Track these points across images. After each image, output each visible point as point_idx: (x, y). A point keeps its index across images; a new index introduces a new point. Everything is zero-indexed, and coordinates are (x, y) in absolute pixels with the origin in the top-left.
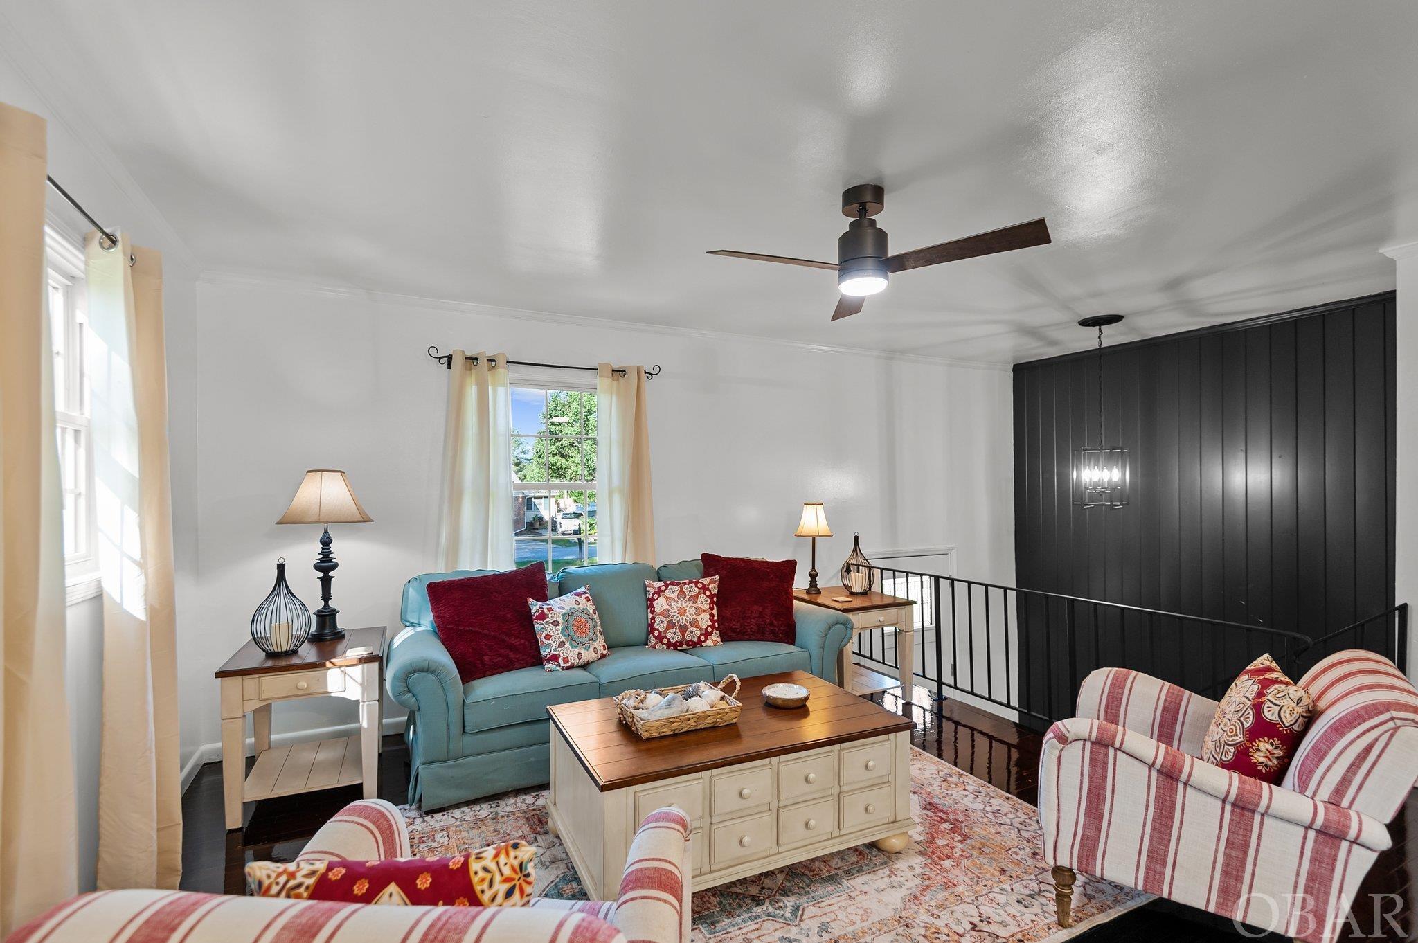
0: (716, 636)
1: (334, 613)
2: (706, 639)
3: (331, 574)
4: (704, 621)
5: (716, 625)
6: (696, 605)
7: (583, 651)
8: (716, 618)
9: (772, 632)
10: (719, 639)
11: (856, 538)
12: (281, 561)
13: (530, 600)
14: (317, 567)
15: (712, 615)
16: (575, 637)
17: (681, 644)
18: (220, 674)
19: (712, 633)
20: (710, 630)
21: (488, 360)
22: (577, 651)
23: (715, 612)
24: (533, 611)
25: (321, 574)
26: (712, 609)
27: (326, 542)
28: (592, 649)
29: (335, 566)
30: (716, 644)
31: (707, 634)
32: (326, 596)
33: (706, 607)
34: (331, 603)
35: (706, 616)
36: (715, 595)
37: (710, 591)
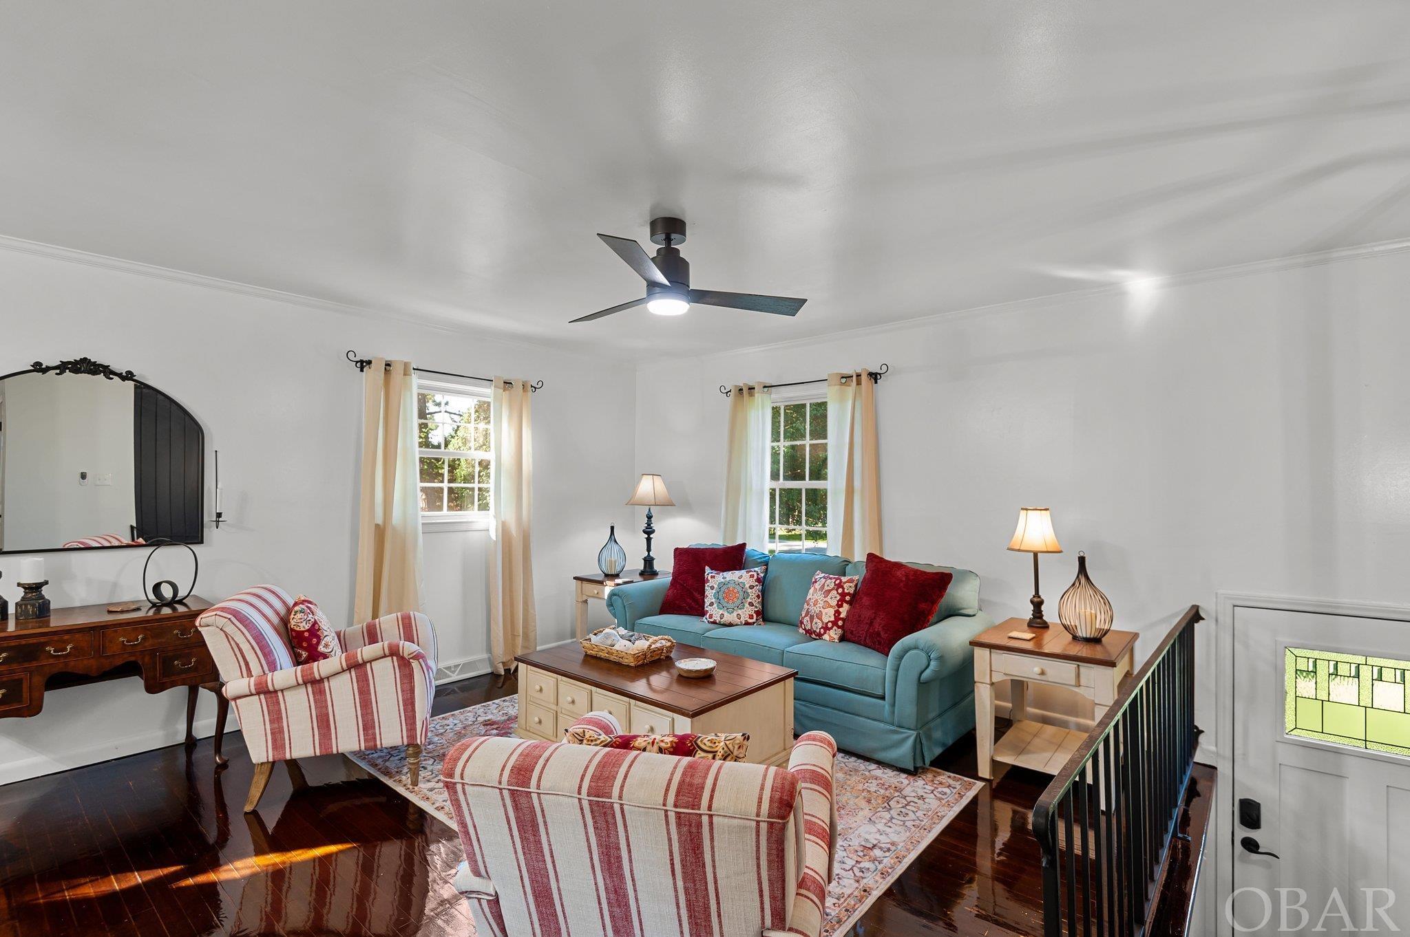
0: (835, 634)
1: (653, 559)
2: (825, 633)
3: (651, 536)
4: (829, 615)
5: (840, 623)
6: (826, 599)
7: (726, 614)
8: (843, 615)
10: (836, 637)
11: (1082, 561)
12: (613, 525)
13: (707, 568)
14: (644, 532)
15: (837, 613)
16: (722, 601)
18: (575, 578)
19: (831, 628)
20: (830, 625)
21: (754, 388)
22: (721, 612)
23: (846, 607)
24: (706, 578)
25: (646, 536)
26: (840, 606)
27: (649, 517)
28: (735, 614)
29: (653, 532)
30: (832, 640)
31: (826, 628)
32: (649, 549)
33: (834, 603)
34: (651, 554)
35: (831, 611)
36: (848, 594)
37: (843, 589)
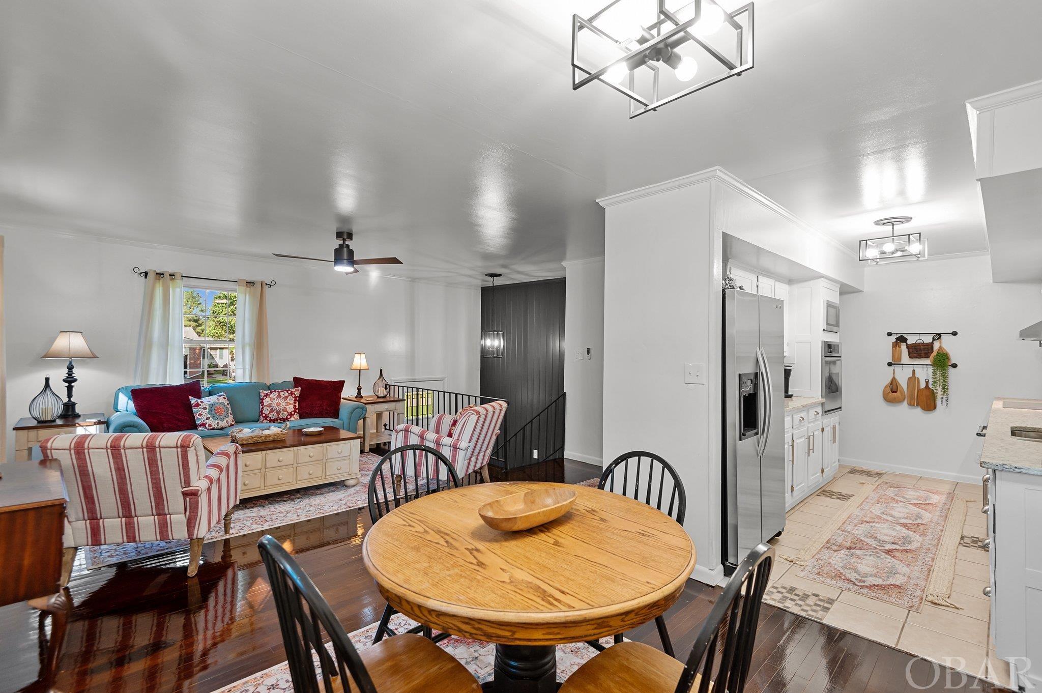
0: (296, 416)
1: (74, 404)
2: (291, 417)
3: (73, 384)
4: (290, 408)
5: (297, 411)
6: (286, 401)
7: (220, 422)
8: (297, 407)
9: (327, 413)
10: (298, 417)
11: (381, 371)
12: (48, 376)
13: (191, 398)
14: (64, 381)
15: (295, 406)
16: (216, 415)
17: (277, 420)
18: (14, 429)
19: (294, 414)
20: (293, 413)
21: (170, 275)
22: (217, 422)
23: (297, 404)
24: (192, 403)
25: (67, 384)
26: (295, 403)
27: (70, 368)
28: (225, 421)
29: (75, 380)
30: (296, 419)
31: (291, 415)
32: (70, 395)
33: (292, 402)
35: (292, 406)
36: (298, 396)
37: (295, 395)
